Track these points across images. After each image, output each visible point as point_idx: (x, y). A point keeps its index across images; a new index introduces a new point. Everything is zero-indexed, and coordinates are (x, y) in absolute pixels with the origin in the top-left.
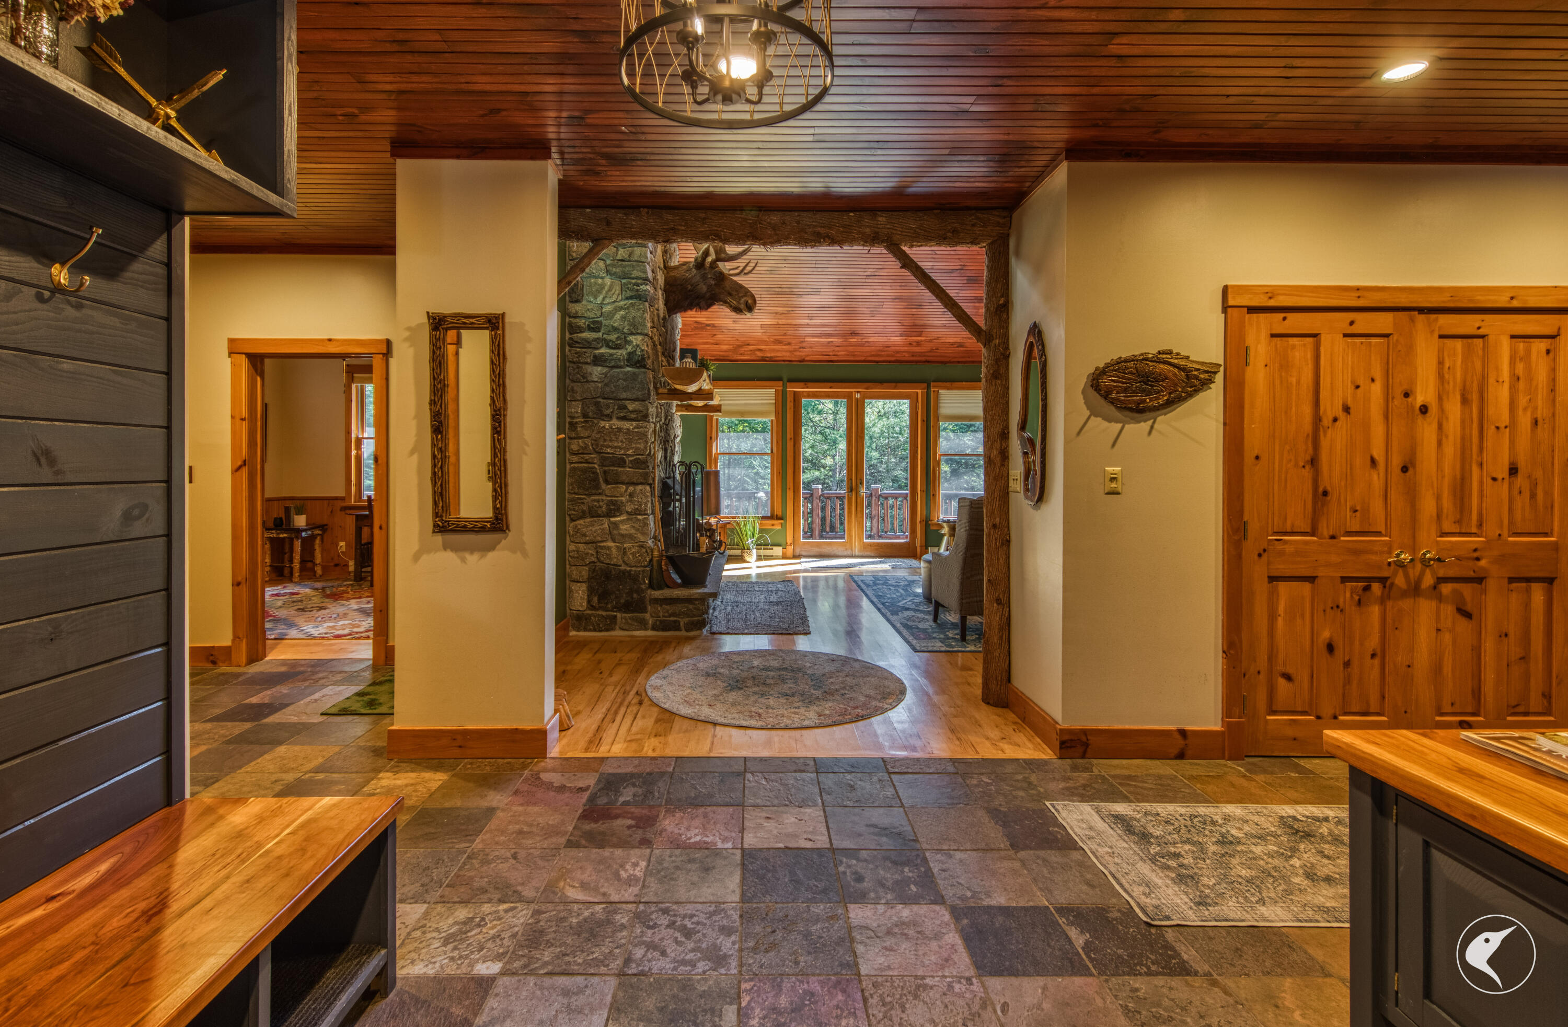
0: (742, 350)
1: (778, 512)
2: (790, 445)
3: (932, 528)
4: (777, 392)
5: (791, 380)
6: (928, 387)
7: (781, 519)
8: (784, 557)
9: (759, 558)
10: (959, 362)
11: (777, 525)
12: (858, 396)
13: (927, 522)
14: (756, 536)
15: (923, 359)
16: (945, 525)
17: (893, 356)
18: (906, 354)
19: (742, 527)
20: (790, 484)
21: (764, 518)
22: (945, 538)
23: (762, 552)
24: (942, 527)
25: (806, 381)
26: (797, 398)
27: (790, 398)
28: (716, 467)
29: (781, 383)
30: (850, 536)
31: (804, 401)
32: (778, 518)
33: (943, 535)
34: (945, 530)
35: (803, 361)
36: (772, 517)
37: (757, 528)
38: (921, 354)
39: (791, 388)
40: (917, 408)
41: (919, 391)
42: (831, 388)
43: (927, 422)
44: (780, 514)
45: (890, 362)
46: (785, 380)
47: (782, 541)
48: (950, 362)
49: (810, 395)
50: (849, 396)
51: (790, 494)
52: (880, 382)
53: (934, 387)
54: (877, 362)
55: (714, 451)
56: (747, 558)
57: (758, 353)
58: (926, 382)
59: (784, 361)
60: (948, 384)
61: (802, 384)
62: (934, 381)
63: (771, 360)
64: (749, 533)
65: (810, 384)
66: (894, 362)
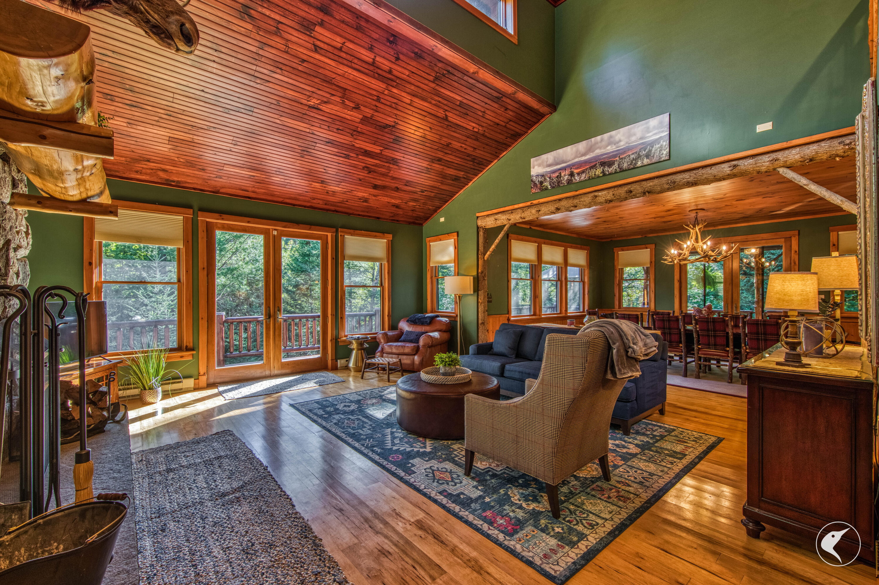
0: (139, 166)
1: (188, 341)
2: (202, 275)
3: (340, 344)
4: (185, 220)
5: (201, 209)
6: (337, 232)
7: (193, 350)
8: (196, 389)
9: (166, 395)
10: (359, 215)
11: (187, 356)
12: (275, 233)
13: (336, 340)
14: (162, 373)
15: (333, 208)
16: (354, 342)
17: (309, 202)
18: (321, 202)
19: (142, 366)
20: (203, 313)
21: (172, 350)
22: (354, 352)
23: (169, 387)
24: (351, 343)
25: (221, 213)
26: (210, 230)
27: (201, 229)
28: (99, 297)
29: (191, 211)
30: (268, 358)
31: (218, 234)
32: (188, 349)
33: (353, 349)
34: (354, 346)
35: (217, 192)
36: (179, 349)
37: (163, 364)
38: (333, 204)
39: (204, 218)
40: (327, 248)
41: (329, 235)
42: (249, 222)
43: (336, 259)
44: (191, 345)
45: (305, 207)
46: (196, 208)
47: (194, 372)
48: (353, 214)
49: (224, 228)
50: (266, 233)
51: (203, 324)
52: (297, 222)
53: (341, 232)
54: (294, 205)
55: (95, 279)
56: (150, 399)
57: (162, 175)
58: (335, 227)
59: (194, 189)
60: (352, 231)
61: (216, 215)
62: (341, 228)
63: (178, 184)
64: (151, 371)
65: (224, 216)
66: (308, 207)
